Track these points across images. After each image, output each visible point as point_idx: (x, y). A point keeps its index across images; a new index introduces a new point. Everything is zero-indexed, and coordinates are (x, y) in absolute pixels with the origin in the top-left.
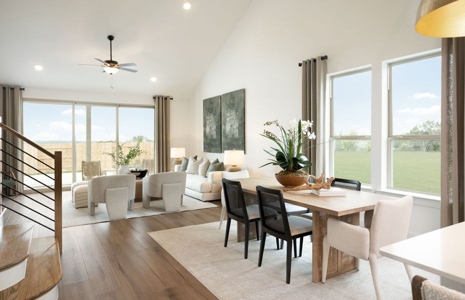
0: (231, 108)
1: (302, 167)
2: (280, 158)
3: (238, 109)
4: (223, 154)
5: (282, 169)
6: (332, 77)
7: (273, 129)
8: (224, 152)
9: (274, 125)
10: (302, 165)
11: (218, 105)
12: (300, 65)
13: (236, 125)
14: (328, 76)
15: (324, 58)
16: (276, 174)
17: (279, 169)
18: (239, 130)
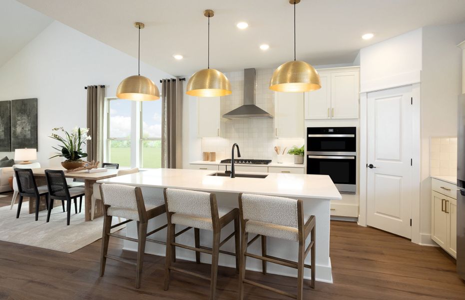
0: (22, 113)
1: (80, 157)
2: (65, 152)
3: (29, 114)
4: (12, 152)
5: (67, 159)
6: (109, 100)
7: (60, 133)
8: (14, 151)
9: (60, 130)
10: (80, 156)
11: (7, 109)
12: (86, 88)
13: (28, 128)
14: (106, 99)
15: (103, 87)
16: (62, 163)
17: (64, 159)
18: (31, 131)
